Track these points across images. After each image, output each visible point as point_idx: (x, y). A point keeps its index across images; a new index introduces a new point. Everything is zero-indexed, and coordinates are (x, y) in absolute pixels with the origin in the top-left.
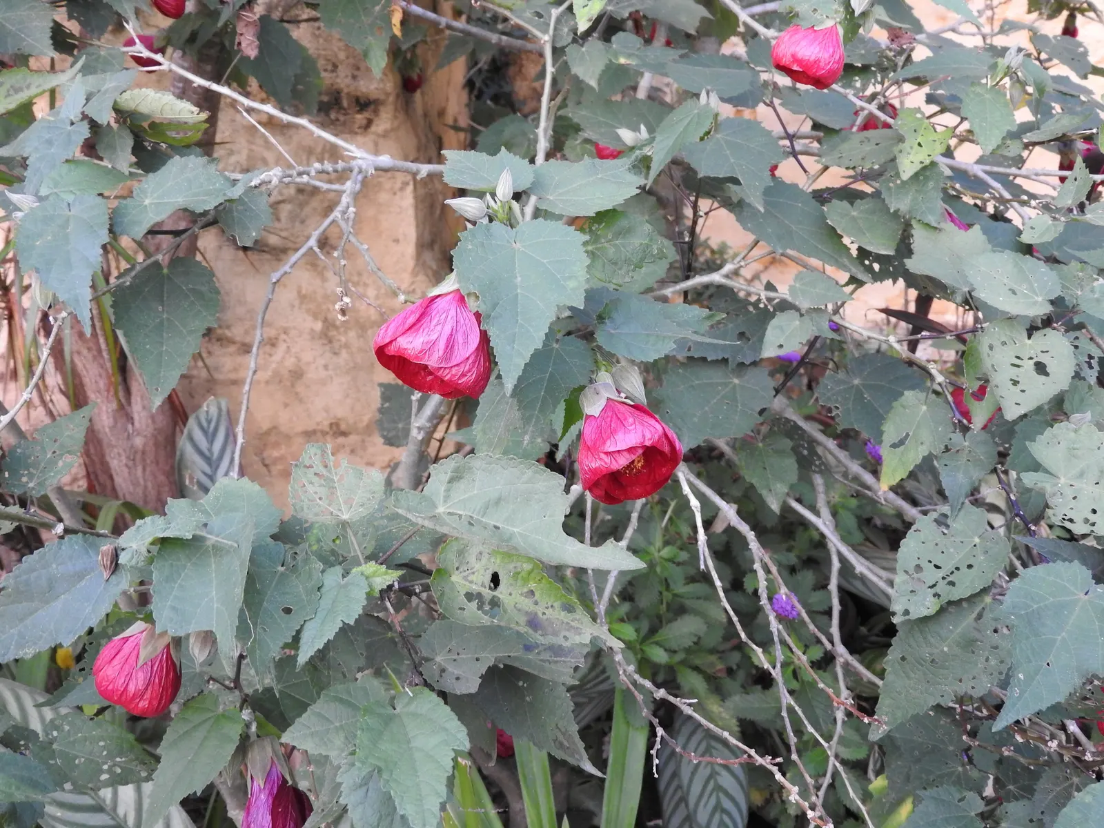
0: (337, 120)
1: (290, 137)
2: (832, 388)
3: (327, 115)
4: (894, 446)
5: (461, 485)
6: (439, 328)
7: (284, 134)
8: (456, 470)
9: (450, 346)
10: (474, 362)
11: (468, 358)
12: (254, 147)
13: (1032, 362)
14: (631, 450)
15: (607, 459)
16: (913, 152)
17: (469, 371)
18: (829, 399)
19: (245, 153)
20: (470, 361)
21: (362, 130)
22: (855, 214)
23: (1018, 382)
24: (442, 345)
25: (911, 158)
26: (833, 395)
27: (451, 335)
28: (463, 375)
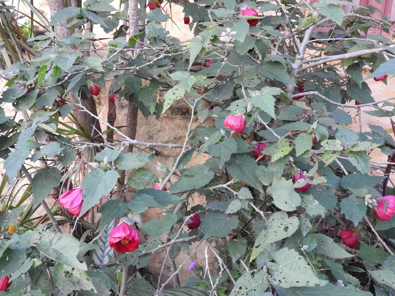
0: (188, 117)
1: (174, 122)
2: (258, 225)
3: (185, 115)
4: (256, 247)
5: (60, 241)
6: (71, 198)
7: (172, 121)
8: (59, 237)
9: (72, 203)
10: (78, 208)
11: (76, 207)
12: (162, 124)
13: (285, 226)
14: (119, 238)
15: (113, 239)
16: (279, 153)
17: (76, 210)
18: (256, 229)
19: (160, 125)
20: (77, 207)
21: (195, 121)
22: (266, 170)
23: (276, 232)
24: (69, 203)
25: (278, 155)
26: (258, 227)
27: (73, 200)
28: (75, 211)
